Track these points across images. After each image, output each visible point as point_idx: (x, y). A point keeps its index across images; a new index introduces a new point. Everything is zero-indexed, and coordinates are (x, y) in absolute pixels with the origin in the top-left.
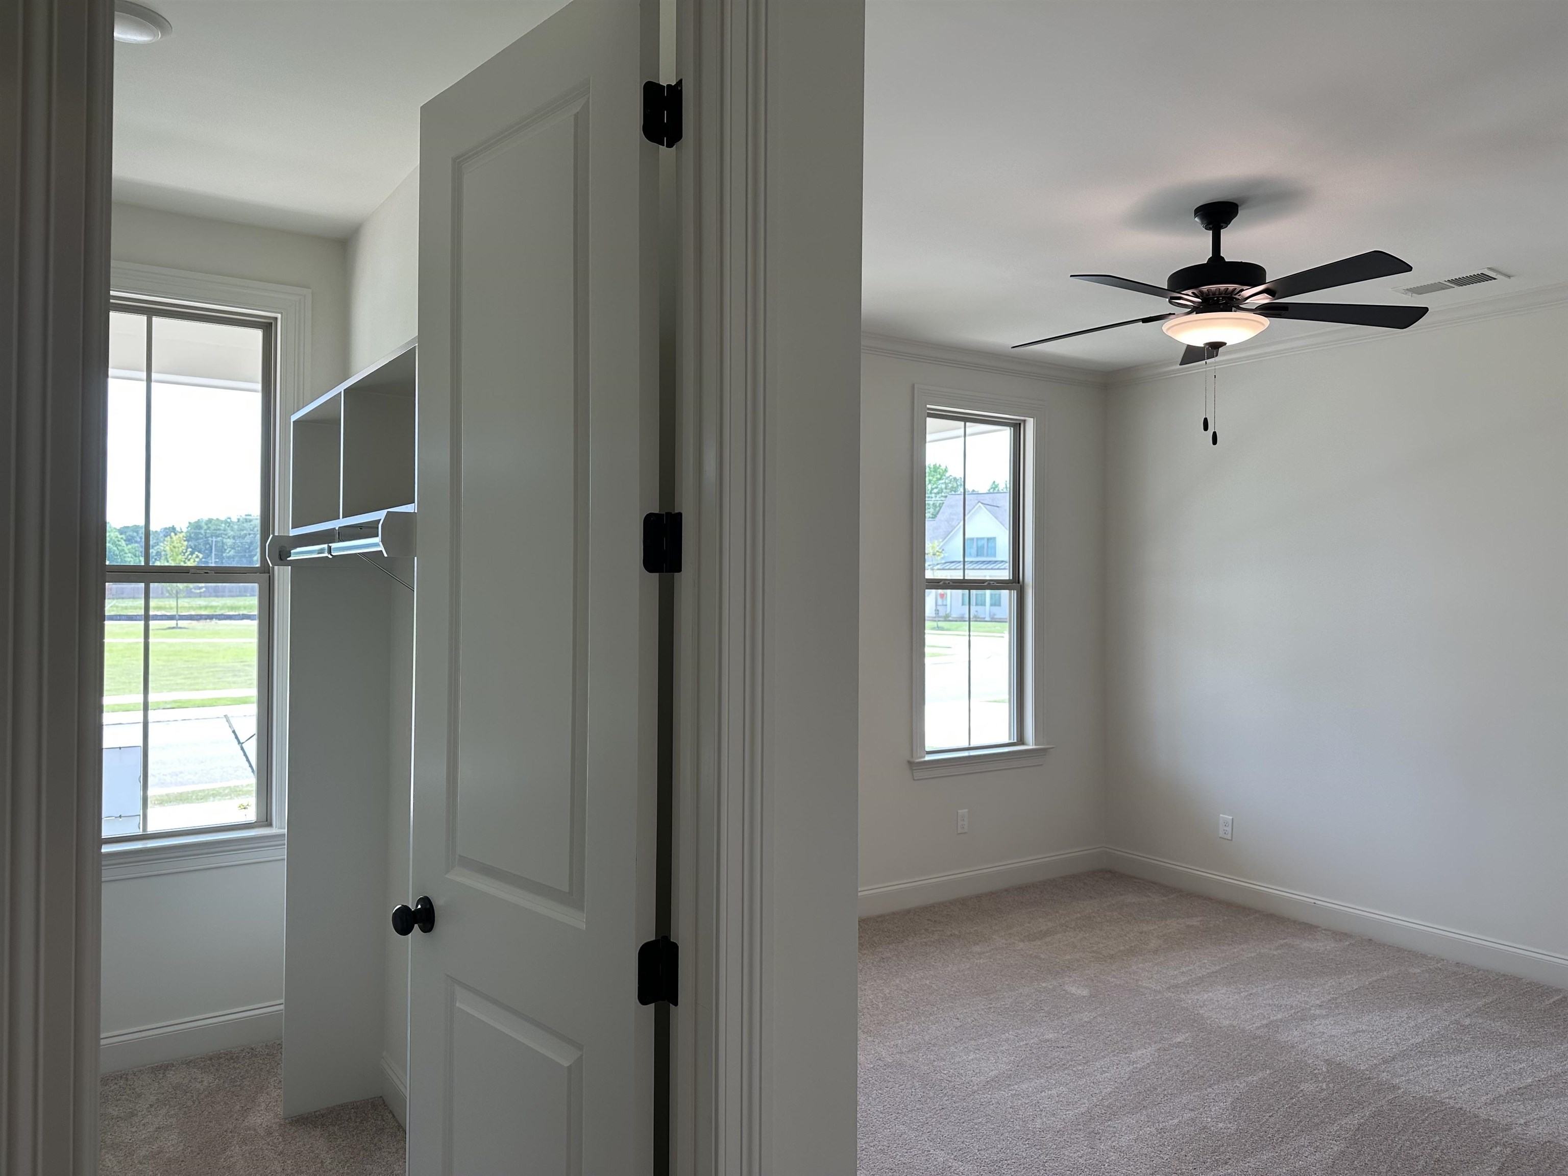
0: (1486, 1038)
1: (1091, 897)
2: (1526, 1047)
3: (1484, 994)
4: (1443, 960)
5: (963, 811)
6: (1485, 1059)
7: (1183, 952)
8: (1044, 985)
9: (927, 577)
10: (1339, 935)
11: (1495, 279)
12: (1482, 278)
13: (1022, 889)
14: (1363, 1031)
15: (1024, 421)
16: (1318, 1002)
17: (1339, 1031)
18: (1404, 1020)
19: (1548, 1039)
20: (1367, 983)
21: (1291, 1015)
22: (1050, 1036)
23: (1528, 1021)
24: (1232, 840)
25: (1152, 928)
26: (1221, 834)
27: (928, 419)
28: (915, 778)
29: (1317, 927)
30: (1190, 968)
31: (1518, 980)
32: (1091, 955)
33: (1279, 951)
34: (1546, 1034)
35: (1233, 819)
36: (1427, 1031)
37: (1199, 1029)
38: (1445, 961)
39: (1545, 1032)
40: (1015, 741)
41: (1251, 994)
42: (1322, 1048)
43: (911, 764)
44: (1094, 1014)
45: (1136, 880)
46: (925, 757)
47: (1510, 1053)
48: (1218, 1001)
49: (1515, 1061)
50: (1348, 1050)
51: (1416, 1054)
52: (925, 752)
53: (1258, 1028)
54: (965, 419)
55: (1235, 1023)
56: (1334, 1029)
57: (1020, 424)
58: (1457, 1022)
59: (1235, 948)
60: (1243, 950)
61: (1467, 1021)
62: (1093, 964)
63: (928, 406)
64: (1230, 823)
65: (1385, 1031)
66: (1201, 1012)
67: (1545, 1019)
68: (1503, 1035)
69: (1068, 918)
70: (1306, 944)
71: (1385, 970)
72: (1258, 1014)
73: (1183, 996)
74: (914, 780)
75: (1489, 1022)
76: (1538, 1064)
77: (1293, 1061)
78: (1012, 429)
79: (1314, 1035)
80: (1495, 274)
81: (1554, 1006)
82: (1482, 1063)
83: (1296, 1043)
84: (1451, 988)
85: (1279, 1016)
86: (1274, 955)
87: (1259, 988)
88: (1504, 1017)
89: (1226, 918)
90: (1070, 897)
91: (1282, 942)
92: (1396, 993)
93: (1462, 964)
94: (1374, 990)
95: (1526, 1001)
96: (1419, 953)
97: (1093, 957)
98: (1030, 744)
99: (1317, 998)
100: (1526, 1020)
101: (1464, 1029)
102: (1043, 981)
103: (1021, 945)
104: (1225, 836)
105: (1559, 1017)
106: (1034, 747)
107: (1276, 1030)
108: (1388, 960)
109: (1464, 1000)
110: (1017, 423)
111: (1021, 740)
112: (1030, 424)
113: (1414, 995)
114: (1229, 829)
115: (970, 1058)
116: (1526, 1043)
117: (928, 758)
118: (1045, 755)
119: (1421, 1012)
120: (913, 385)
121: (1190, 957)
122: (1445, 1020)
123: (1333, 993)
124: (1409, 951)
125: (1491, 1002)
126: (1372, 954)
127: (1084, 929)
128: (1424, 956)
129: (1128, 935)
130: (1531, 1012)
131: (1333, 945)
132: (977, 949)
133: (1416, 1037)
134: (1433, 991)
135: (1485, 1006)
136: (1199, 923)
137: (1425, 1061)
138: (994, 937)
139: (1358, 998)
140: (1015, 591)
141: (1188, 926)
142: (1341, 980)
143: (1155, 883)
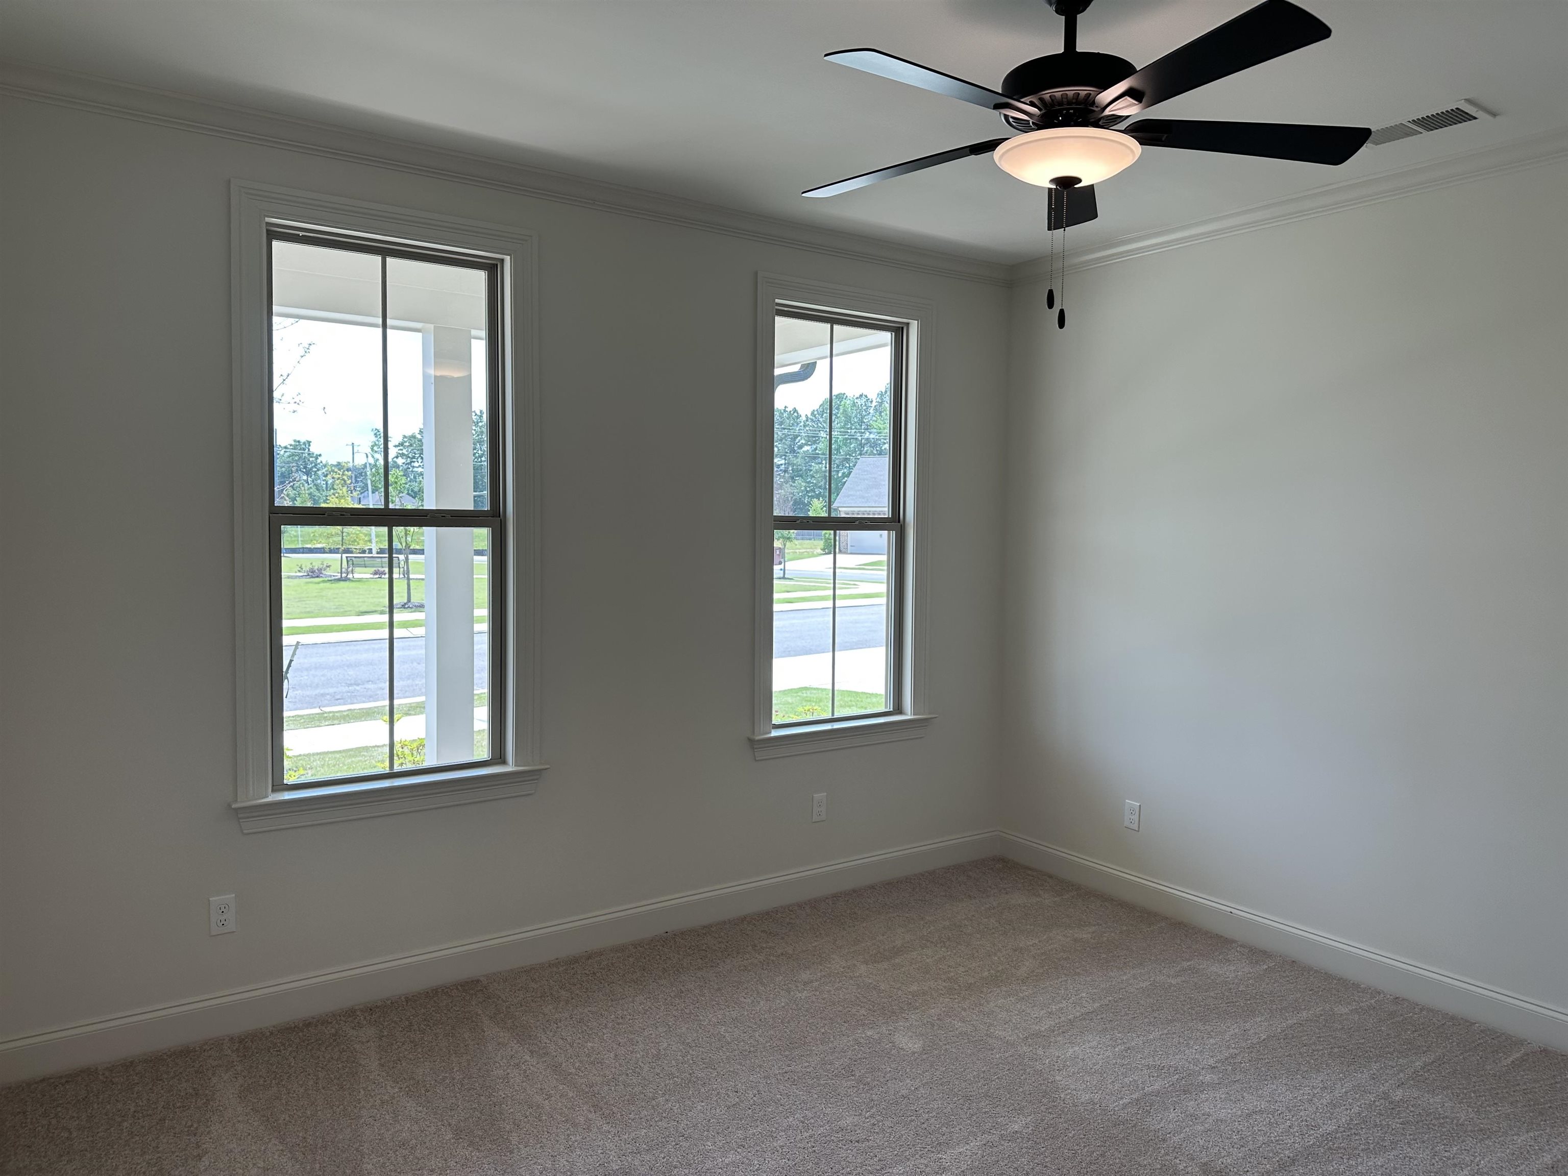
0: (1421, 1124)
1: (970, 896)
2: (1471, 1139)
3: (1425, 1049)
4: (1379, 993)
5: (820, 796)
6: (1415, 1162)
7: (1060, 980)
8: (869, 1033)
9: (775, 514)
10: (1256, 954)
11: (1475, 118)
12: (1457, 117)
13: (891, 885)
14: (1261, 1112)
15: (908, 324)
16: (1211, 1062)
17: (1229, 1111)
18: (1318, 1093)
19: (1501, 1126)
20: (1279, 1030)
21: (1173, 1084)
22: (848, 1120)
23: (1478, 1095)
24: (1138, 831)
25: (1031, 943)
26: (1126, 823)
27: (777, 319)
28: (757, 759)
29: (1233, 941)
30: (1061, 1006)
31: (1469, 1024)
32: (944, 984)
33: (1179, 980)
34: (1499, 1116)
35: (1140, 805)
36: (1345, 1112)
37: (1047, 1109)
38: (1382, 995)
39: (1498, 1113)
40: (892, 710)
41: (1129, 1048)
42: (1201, 1143)
43: (751, 741)
44: (917, 1083)
45: (1030, 872)
46: (771, 733)
47: (1449, 1151)
48: (1083, 1060)
49: (1455, 1165)
50: (1236, 1146)
51: (1325, 1153)
52: (771, 726)
53: (1125, 1106)
54: (833, 320)
55: (1097, 1097)
56: (1225, 1108)
57: (903, 328)
58: (1386, 1096)
59: (1125, 973)
60: (1134, 977)
61: (1398, 1094)
62: (941, 999)
63: (777, 301)
64: (1137, 811)
65: (1290, 1111)
66: (1058, 1078)
67: (1499, 1091)
68: (1443, 1118)
69: (932, 928)
70: (1215, 968)
71: (1305, 1009)
72: (1130, 1082)
73: (1040, 1052)
74: (756, 760)
75: (1427, 1095)
76: (1485, 1170)
77: (1159, 1166)
78: (894, 333)
79: (1196, 1119)
80: (1475, 110)
81: (1513, 1068)
82: (1411, 1169)
83: (1170, 1133)
84: (1385, 1039)
85: (1156, 1086)
86: (1171, 985)
87: (1141, 1037)
88: (1447, 1088)
89: (1125, 928)
90: (945, 896)
91: (1186, 964)
92: (1313, 1047)
93: (1403, 1000)
94: (1286, 1041)
95: (1478, 1060)
96: (1351, 982)
97: (945, 987)
98: (908, 715)
99: (1211, 1054)
100: (1474, 1092)
101: (1393, 1109)
102: (871, 1026)
103: (863, 969)
104: (1131, 826)
105: (1518, 1088)
106: (912, 717)
107: (1147, 1111)
108: (1311, 992)
109: (1398, 1058)
110: (899, 327)
111: (898, 709)
112: (914, 327)
113: (1336, 1050)
114: (1136, 817)
115: (727, 1161)
116: (1471, 1131)
117: (775, 733)
118: (926, 726)
119: (1340, 1079)
120: (756, 274)
121: (1066, 989)
122: (1370, 1093)
123: (1233, 1046)
124: (1339, 980)
125: (1433, 1062)
126: (1292, 984)
127: (947, 943)
128: (1356, 986)
129: (999, 954)
130: (1482, 1078)
131: (1246, 970)
132: (805, 976)
133: (1329, 1122)
134: (1360, 1043)
135: (1424, 1068)
136: (1089, 936)
137: (1335, 1166)
138: (834, 956)
139: (1264, 1055)
140: (894, 532)
141: (1075, 940)
142: (1248, 1025)
143: (1051, 877)
